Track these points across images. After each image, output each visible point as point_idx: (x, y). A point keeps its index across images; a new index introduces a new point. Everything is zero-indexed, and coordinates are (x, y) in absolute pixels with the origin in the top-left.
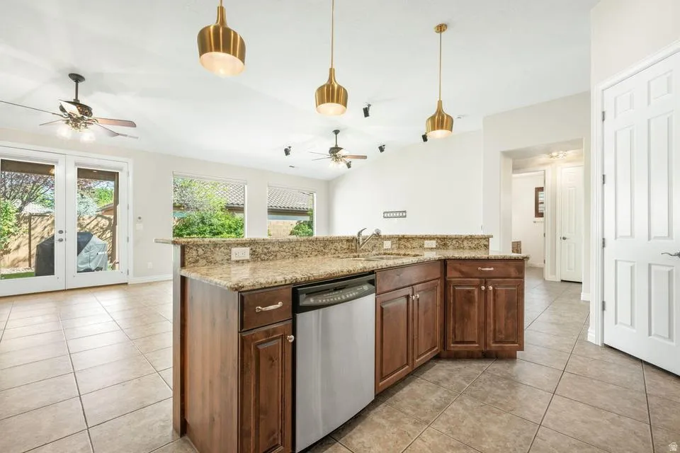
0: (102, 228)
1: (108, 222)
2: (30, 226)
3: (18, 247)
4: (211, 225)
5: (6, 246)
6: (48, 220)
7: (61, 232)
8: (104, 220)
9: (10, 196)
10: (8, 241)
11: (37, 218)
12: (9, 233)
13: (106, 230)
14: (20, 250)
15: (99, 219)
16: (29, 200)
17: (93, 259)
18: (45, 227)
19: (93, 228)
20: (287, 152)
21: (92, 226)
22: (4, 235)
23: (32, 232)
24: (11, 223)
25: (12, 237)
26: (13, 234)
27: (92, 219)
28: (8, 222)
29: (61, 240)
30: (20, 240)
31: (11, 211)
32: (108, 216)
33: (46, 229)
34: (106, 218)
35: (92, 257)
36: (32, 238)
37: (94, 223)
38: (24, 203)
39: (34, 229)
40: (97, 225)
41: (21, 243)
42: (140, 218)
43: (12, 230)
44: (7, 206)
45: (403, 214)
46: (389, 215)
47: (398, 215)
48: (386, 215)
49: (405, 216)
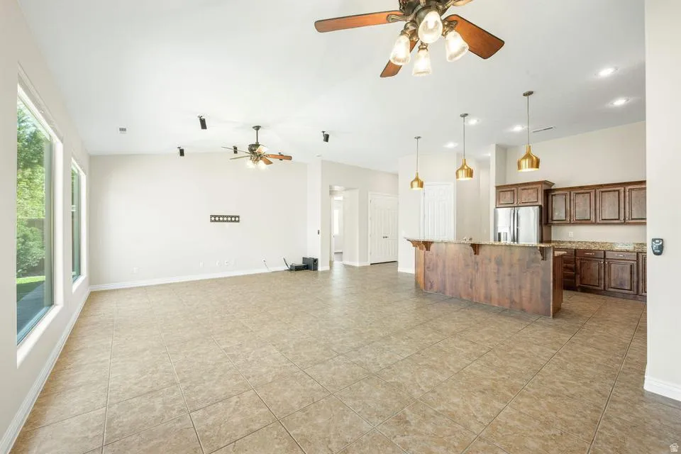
45: (234, 219)
46: (217, 219)
47: (229, 219)
48: (213, 219)
49: (238, 221)
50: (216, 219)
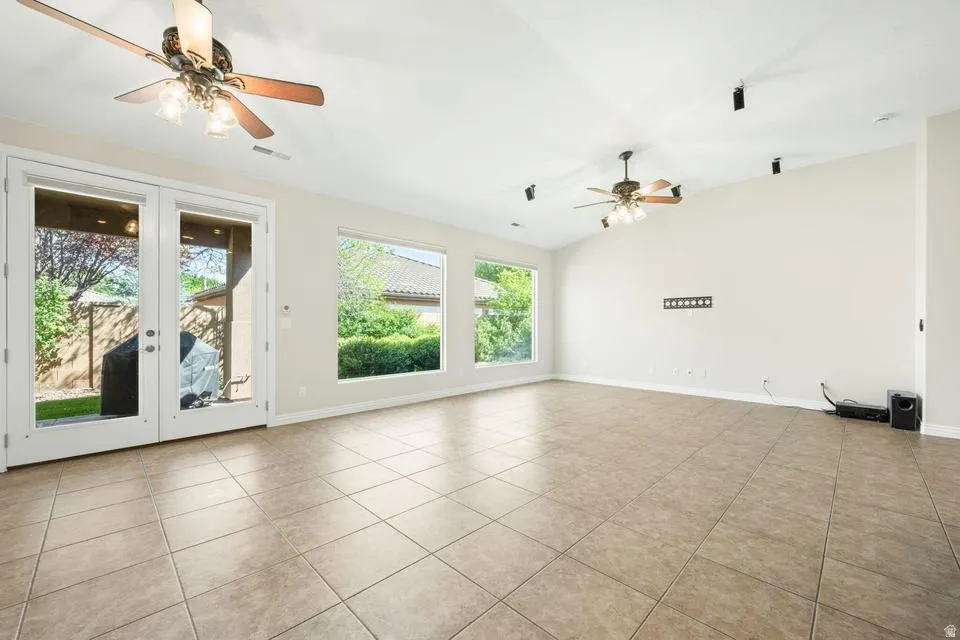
0: (201, 326)
1: (209, 317)
2: (91, 322)
3: (74, 357)
4: (364, 321)
5: (54, 355)
6: (119, 313)
7: (150, 333)
8: (204, 313)
9: (60, 275)
10: (57, 346)
11: (101, 310)
12: (58, 333)
13: (208, 328)
14: (76, 362)
15: (198, 311)
16: (90, 282)
17: (197, 378)
18: (116, 325)
19: (189, 326)
20: (530, 194)
21: (187, 323)
22: (50, 337)
23: (95, 333)
24: (60, 317)
25: (64, 341)
26: (66, 336)
27: (186, 311)
28: (55, 314)
29: (150, 349)
30: (76, 345)
31: (61, 297)
32: (210, 307)
33: (117, 328)
34: (207, 310)
35: (194, 376)
36: (95, 342)
37: (190, 318)
38: (82, 287)
39: (97, 327)
40: (195, 320)
41: (78, 350)
42: (286, 308)
43: (62, 329)
44: (53, 289)
45: (704, 302)
46: (674, 303)
47: (694, 303)
48: (668, 304)
49: (710, 306)
50: (672, 304)
